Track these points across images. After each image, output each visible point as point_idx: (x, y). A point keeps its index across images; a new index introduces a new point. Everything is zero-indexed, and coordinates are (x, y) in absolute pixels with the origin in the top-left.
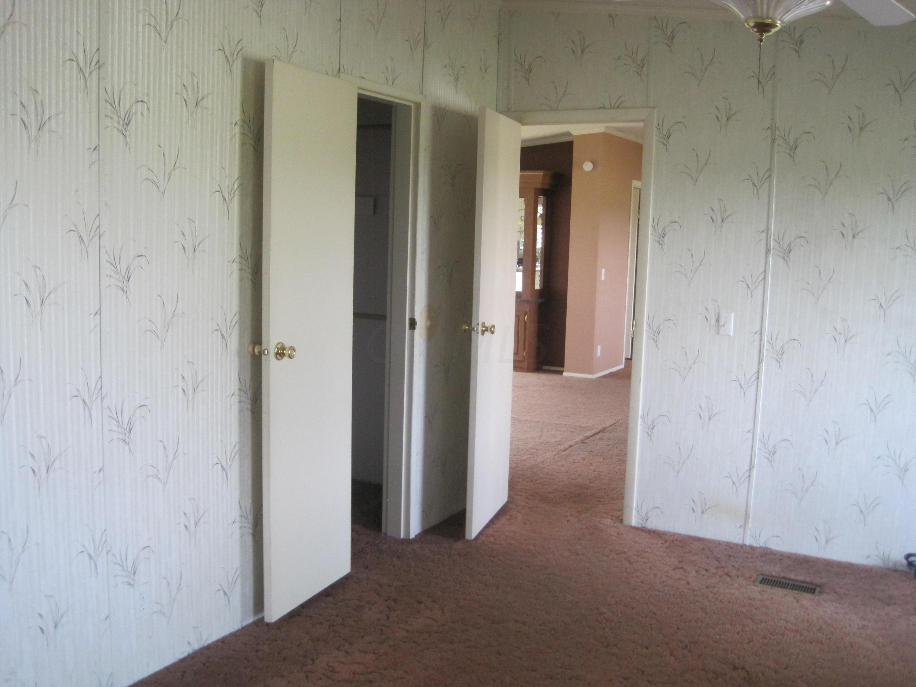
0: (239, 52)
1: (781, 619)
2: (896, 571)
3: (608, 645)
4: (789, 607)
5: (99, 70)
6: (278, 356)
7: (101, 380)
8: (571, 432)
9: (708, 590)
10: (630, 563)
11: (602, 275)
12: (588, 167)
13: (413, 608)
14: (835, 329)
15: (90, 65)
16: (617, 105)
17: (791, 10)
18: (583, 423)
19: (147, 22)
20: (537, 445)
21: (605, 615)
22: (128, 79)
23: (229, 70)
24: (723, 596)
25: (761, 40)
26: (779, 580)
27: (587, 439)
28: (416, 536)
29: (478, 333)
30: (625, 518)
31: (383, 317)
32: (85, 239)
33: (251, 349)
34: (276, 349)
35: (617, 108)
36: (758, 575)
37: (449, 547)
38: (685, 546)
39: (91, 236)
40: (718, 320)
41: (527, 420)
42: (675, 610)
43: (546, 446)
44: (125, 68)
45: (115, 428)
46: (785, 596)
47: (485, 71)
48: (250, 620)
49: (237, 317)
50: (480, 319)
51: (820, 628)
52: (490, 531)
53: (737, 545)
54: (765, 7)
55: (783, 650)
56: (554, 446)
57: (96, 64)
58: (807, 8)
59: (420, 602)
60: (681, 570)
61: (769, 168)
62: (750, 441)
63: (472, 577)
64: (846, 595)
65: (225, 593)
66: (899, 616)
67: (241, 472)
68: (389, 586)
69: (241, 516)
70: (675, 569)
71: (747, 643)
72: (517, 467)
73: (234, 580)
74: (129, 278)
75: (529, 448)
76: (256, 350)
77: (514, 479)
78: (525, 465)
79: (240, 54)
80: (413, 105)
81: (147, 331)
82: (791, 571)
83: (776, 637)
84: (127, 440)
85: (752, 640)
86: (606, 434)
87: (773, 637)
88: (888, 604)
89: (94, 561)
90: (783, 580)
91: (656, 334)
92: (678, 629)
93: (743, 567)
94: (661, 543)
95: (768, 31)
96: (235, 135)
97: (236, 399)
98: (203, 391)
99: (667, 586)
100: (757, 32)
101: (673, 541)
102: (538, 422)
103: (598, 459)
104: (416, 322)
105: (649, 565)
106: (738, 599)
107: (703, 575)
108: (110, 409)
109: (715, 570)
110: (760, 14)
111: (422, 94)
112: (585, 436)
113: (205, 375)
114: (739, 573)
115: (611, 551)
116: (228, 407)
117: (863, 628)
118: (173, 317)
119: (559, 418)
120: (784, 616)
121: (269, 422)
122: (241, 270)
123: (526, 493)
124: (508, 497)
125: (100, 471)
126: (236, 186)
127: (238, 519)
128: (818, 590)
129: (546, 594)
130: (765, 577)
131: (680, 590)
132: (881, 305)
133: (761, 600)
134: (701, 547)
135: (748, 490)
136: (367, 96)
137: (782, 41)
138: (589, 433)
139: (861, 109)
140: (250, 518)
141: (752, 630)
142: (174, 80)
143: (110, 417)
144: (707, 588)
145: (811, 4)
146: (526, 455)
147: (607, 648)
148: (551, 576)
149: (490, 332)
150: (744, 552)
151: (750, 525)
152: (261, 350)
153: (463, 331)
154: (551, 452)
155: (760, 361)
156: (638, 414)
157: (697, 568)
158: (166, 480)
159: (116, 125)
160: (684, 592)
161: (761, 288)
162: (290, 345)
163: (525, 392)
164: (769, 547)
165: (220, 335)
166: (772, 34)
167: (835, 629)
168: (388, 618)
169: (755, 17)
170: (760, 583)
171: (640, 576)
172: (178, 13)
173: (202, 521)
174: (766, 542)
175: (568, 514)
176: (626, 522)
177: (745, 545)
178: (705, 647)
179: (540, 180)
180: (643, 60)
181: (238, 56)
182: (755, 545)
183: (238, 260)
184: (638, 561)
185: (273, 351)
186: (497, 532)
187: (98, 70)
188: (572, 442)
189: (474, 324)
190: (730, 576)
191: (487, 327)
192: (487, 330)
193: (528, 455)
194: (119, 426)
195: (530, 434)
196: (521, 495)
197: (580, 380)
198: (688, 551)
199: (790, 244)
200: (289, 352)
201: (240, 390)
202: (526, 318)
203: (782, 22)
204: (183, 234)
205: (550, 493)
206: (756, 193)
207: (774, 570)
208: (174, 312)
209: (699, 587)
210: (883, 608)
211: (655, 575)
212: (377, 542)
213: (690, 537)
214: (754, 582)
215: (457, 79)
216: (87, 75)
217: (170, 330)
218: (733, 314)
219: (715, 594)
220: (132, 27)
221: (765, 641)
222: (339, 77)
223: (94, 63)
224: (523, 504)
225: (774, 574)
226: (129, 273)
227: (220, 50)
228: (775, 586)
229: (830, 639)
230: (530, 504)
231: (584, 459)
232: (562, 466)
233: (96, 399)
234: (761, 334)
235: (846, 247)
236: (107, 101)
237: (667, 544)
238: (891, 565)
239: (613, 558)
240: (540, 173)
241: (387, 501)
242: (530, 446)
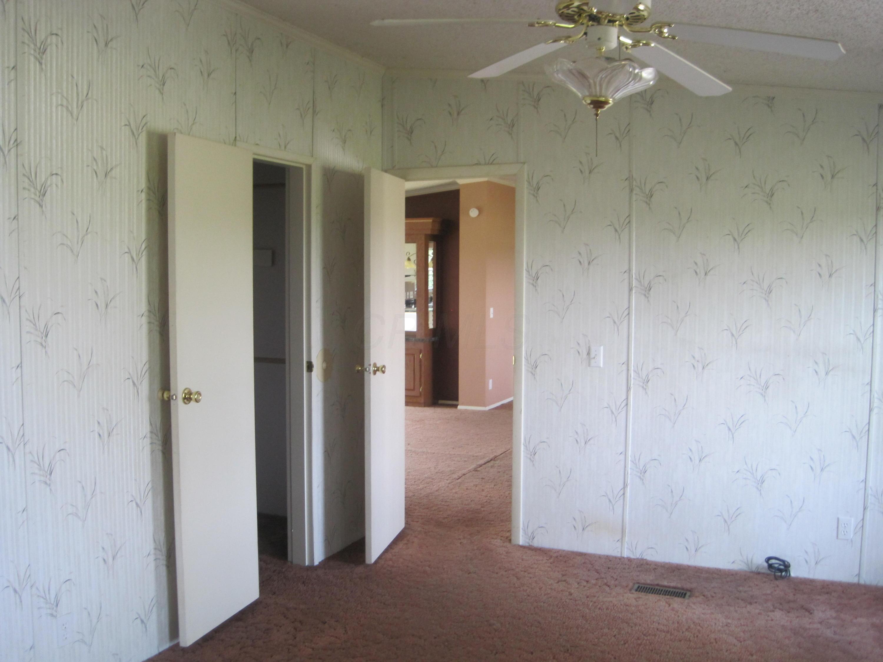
0: (143, 127)
1: (654, 622)
2: (759, 573)
3: (497, 653)
4: (661, 610)
5: (17, 147)
6: (185, 401)
7: (24, 428)
8: (465, 461)
9: (588, 599)
10: (518, 579)
11: (491, 313)
12: (474, 213)
13: (318, 628)
14: (694, 357)
15: (9, 142)
16: (491, 161)
17: (620, 89)
18: (476, 453)
19: (60, 103)
20: (432, 474)
21: (495, 627)
22: (43, 155)
23: (135, 143)
24: (602, 603)
25: (597, 115)
26: (653, 587)
27: (479, 467)
28: (320, 563)
29: (370, 373)
30: (513, 538)
31: (282, 361)
32: (7, 300)
33: (160, 394)
34: (184, 394)
35: (491, 164)
36: (634, 584)
37: (351, 572)
38: (568, 561)
39: (13, 296)
40: (589, 354)
41: (424, 452)
42: (558, 618)
43: (441, 475)
44: (40, 143)
45: (37, 471)
46: (658, 601)
47: (371, 133)
48: (167, 645)
49: (147, 366)
50: (371, 360)
51: (689, 627)
52: (389, 555)
53: (616, 558)
54: (598, 88)
55: (655, 649)
56: (448, 475)
57: (15, 142)
58: (635, 88)
59: (324, 623)
60: (564, 582)
61: (627, 215)
62: (622, 463)
63: (372, 598)
64: (713, 597)
65: (142, 621)
66: (759, 614)
67: (154, 509)
68: (295, 609)
69: (155, 549)
70: (558, 582)
71: (622, 645)
72: (414, 496)
73: (150, 609)
74: (47, 334)
75: (425, 477)
76: (166, 396)
77: (411, 506)
78: (421, 494)
79: (144, 128)
80: (304, 167)
81: (65, 381)
82: (664, 578)
83: (648, 638)
84: (48, 482)
85: (627, 642)
86: (497, 462)
87: (646, 638)
88: (751, 603)
89: (19, 595)
90: (656, 587)
91: (534, 368)
92: (560, 635)
93: (621, 577)
94: (547, 560)
95: (602, 107)
96: (141, 201)
97: (148, 441)
98: (118, 434)
99: (551, 597)
100: (594, 108)
101: (557, 557)
102: (434, 453)
103: (489, 485)
104: (313, 365)
105: (535, 579)
106: (616, 605)
107: (585, 587)
108: (32, 454)
109: (595, 581)
110: (594, 94)
111: (312, 156)
112: (478, 465)
113: (119, 420)
114: (617, 582)
115: (500, 568)
116: (141, 448)
117: (727, 625)
118: (88, 368)
119: (453, 448)
120: (656, 619)
121: (179, 462)
122: (149, 323)
123: (422, 519)
124: (405, 523)
125: (24, 511)
126: (143, 247)
127: (153, 552)
128: (688, 594)
129: (440, 610)
130: (641, 585)
131: (563, 601)
132: (733, 335)
133: (636, 606)
134: (583, 561)
135: (623, 507)
136: (262, 160)
137: (635, 102)
138: (482, 462)
139: (706, 160)
140: (164, 550)
141: (628, 632)
142: (85, 154)
143: (32, 461)
144: (588, 597)
145: (636, 85)
146: (422, 484)
147: (495, 655)
148: (445, 593)
149: (382, 372)
150: (622, 564)
151: (626, 539)
152: (170, 396)
153: (356, 372)
154: (445, 481)
155: (628, 389)
156: (520, 441)
157: (578, 580)
158: (85, 517)
159: (33, 196)
160: (566, 602)
161: (625, 323)
162: (196, 390)
163: (422, 426)
164: (645, 558)
165: (131, 383)
166: (606, 109)
167: (702, 627)
168: (295, 638)
169: (590, 96)
170: (636, 590)
171: (527, 590)
172: (87, 94)
173: (118, 555)
174: (641, 554)
175: (461, 537)
176: (514, 542)
177: (624, 558)
178: (585, 650)
179: (430, 227)
180: (513, 120)
181: (143, 130)
182: (632, 557)
183: (146, 314)
184: (525, 577)
185: (181, 396)
186: (395, 556)
187: (15, 148)
188: (466, 471)
189: (366, 365)
190: (609, 586)
191: (379, 368)
192: (378, 370)
193: (424, 484)
194: (40, 470)
195: (426, 464)
196: (417, 522)
197: (474, 412)
198: (571, 565)
199: (650, 282)
200: (196, 397)
201: (151, 432)
202: (421, 356)
203: (614, 99)
204: (96, 292)
205: (444, 518)
206: (617, 237)
207: (649, 579)
208: (90, 363)
209: (581, 597)
210: (746, 607)
211: (540, 589)
212: (284, 570)
213: (573, 553)
214: (630, 590)
215: (345, 142)
216: (6, 152)
217: (85, 379)
218: (602, 347)
219: (595, 603)
220: (46, 108)
221: (639, 642)
222: (235, 145)
223: (12, 142)
224: (419, 529)
225: (649, 582)
226: (47, 328)
227: (126, 125)
228: (650, 593)
229: (697, 636)
230: (426, 530)
231: (476, 486)
232: (456, 493)
233: (19, 445)
234: (628, 365)
235: (699, 283)
236: (24, 175)
237: (551, 560)
238: (754, 569)
239: (502, 575)
240: (430, 220)
241: (292, 531)
242: (426, 475)
